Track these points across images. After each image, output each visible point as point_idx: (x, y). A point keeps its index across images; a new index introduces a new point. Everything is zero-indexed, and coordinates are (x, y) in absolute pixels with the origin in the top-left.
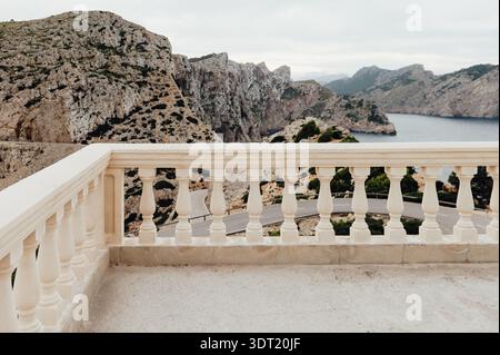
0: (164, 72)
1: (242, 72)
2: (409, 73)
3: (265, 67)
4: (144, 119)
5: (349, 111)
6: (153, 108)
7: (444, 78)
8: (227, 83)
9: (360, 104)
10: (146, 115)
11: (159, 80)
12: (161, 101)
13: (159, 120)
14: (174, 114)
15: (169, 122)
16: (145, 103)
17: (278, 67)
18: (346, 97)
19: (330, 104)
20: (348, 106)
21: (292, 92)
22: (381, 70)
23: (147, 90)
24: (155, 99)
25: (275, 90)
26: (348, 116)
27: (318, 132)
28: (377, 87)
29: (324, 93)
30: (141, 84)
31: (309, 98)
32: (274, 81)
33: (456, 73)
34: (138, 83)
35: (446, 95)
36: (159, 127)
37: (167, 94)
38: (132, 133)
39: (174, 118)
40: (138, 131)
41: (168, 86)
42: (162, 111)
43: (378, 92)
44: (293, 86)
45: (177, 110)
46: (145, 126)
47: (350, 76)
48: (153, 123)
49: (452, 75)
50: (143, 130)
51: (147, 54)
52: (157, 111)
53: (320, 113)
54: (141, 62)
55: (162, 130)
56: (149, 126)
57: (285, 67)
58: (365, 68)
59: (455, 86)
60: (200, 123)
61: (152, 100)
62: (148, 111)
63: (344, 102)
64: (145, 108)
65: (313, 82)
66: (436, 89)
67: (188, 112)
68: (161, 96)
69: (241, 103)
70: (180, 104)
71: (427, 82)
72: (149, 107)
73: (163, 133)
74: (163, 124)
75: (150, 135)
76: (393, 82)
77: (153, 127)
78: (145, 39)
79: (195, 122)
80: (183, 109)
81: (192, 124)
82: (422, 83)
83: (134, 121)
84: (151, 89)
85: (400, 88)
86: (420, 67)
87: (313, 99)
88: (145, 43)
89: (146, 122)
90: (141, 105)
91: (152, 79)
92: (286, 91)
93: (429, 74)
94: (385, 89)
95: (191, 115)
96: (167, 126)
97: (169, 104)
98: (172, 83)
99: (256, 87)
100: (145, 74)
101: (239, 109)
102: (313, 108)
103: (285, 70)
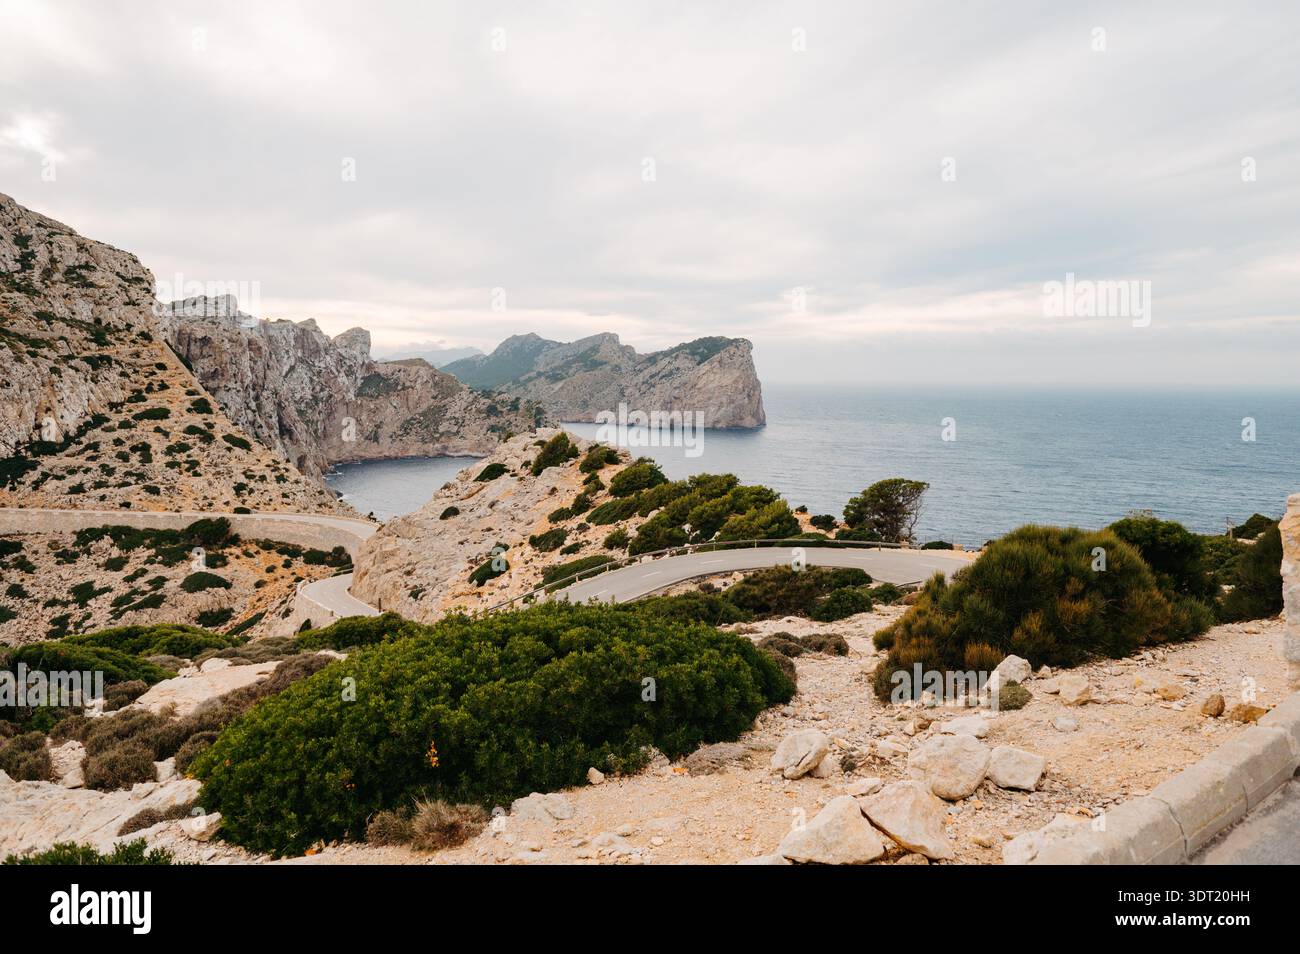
0: (146, 336)
1: (270, 339)
2: (595, 349)
3: (316, 329)
4: (118, 442)
5: (493, 420)
6: (139, 417)
7: (653, 359)
8: (245, 362)
9: (514, 406)
10: (122, 433)
11: (137, 355)
12: (153, 401)
13: (158, 445)
14: (191, 430)
15: (183, 448)
16: (114, 406)
17: (343, 330)
18: (487, 394)
19: (456, 407)
20: (492, 411)
21: (378, 382)
22: (545, 343)
23: (113, 375)
24: (138, 397)
25: (342, 379)
26: (493, 429)
27: (575, 453)
28: (540, 374)
29: (443, 383)
30: (96, 363)
31: (414, 396)
32: (341, 360)
33: (672, 351)
34: (87, 360)
35: (656, 390)
36: (159, 460)
37: (163, 387)
38: (96, 475)
39: (191, 440)
40: (109, 471)
41: (162, 367)
42: (162, 424)
43: (542, 383)
44: (382, 370)
45: (198, 420)
46: (124, 457)
47: (488, 354)
48: (144, 450)
49: (665, 354)
50: (121, 468)
51: (98, 293)
52: (148, 425)
53: (437, 425)
54: (84, 311)
55: (171, 465)
56: (135, 458)
57: (359, 331)
58: (515, 338)
59: (671, 373)
60: (257, 448)
61: (130, 400)
62: (125, 425)
63: (484, 403)
64: (115, 419)
65: (420, 362)
66: (640, 378)
67: (222, 425)
68: (149, 389)
69: (280, 406)
70: (202, 407)
71: (626, 365)
72: (124, 416)
73: (172, 473)
74: (170, 451)
75: (141, 477)
76: (568, 365)
77: (147, 458)
78: (84, 258)
79: (245, 445)
80: (211, 419)
81: (237, 451)
82: (617, 368)
83: (95, 446)
84: (123, 374)
85: (579, 376)
86: (612, 338)
87: (422, 396)
88: (87, 266)
89: (126, 449)
90: (106, 411)
91: (121, 350)
92: (367, 381)
93: (627, 351)
94: (555, 378)
95: (233, 431)
96: (181, 457)
97: (174, 408)
98: (170, 360)
99: (301, 370)
100: (99, 339)
101: (275, 420)
102: (423, 414)
103: (359, 337)
